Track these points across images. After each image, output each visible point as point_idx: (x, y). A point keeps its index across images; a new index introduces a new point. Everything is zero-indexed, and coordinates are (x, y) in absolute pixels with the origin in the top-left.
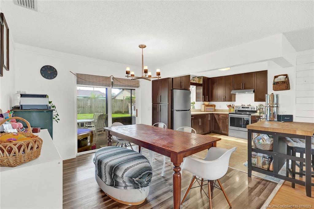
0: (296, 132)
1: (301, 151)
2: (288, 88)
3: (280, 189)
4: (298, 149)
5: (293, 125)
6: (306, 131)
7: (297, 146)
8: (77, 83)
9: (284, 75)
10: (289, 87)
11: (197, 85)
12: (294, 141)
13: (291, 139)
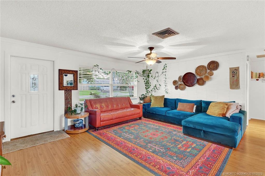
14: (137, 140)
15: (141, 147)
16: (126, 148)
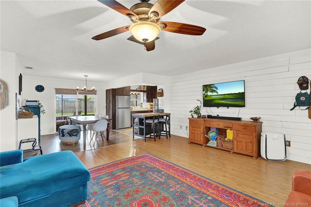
8: (56, 94)
10: (163, 95)
11: (144, 91)
14: (179, 190)
15: (174, 177)
16: (191, 176)
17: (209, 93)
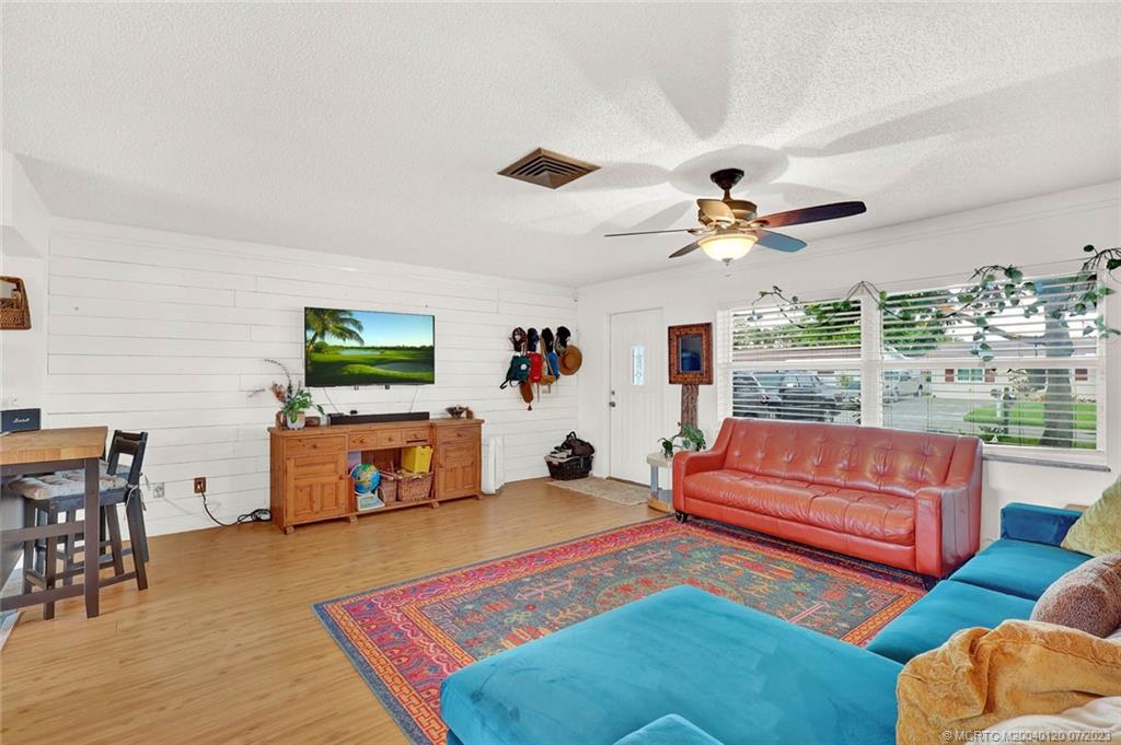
0: (59, 454)
1: (71, 504)
2: (23, 323)
3: (8, 640)
4: (64, 502)
5: (43, 437)
6: (85, 447)
7: (61, 494)
9: (10, 280)
10: (29, 319)
12: (50, 483)
13: (42, 480)
17: (331, 340)
